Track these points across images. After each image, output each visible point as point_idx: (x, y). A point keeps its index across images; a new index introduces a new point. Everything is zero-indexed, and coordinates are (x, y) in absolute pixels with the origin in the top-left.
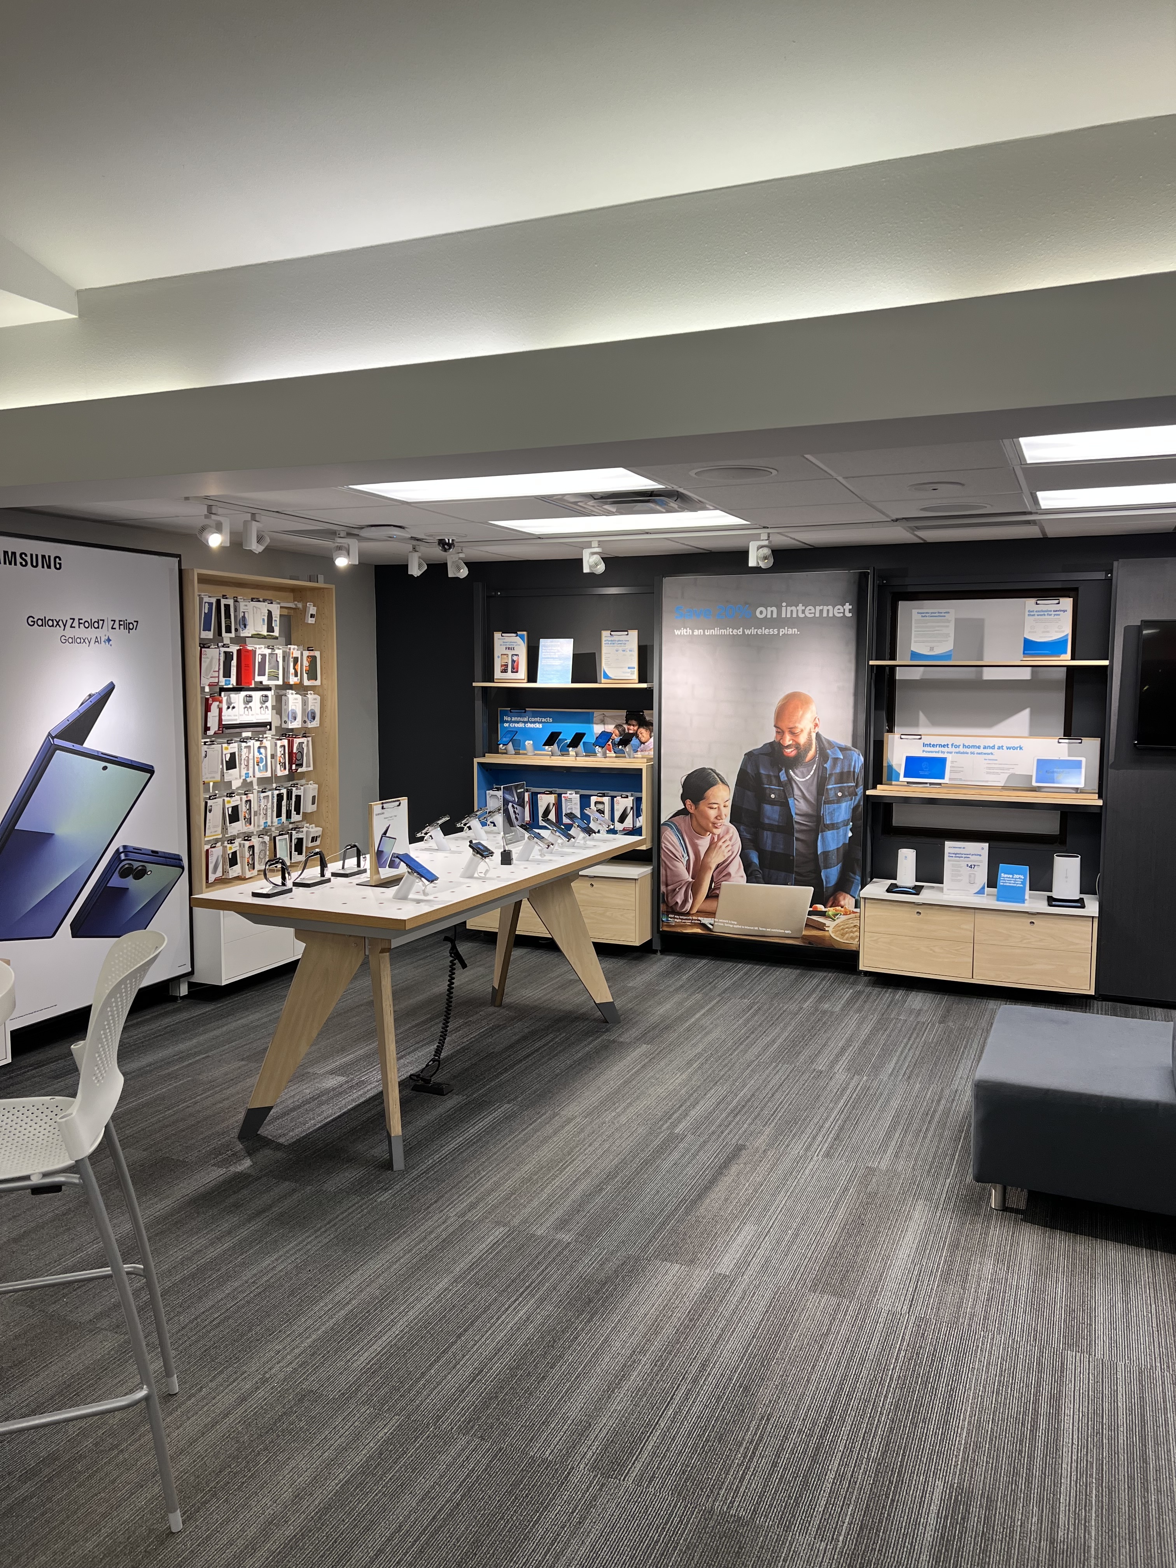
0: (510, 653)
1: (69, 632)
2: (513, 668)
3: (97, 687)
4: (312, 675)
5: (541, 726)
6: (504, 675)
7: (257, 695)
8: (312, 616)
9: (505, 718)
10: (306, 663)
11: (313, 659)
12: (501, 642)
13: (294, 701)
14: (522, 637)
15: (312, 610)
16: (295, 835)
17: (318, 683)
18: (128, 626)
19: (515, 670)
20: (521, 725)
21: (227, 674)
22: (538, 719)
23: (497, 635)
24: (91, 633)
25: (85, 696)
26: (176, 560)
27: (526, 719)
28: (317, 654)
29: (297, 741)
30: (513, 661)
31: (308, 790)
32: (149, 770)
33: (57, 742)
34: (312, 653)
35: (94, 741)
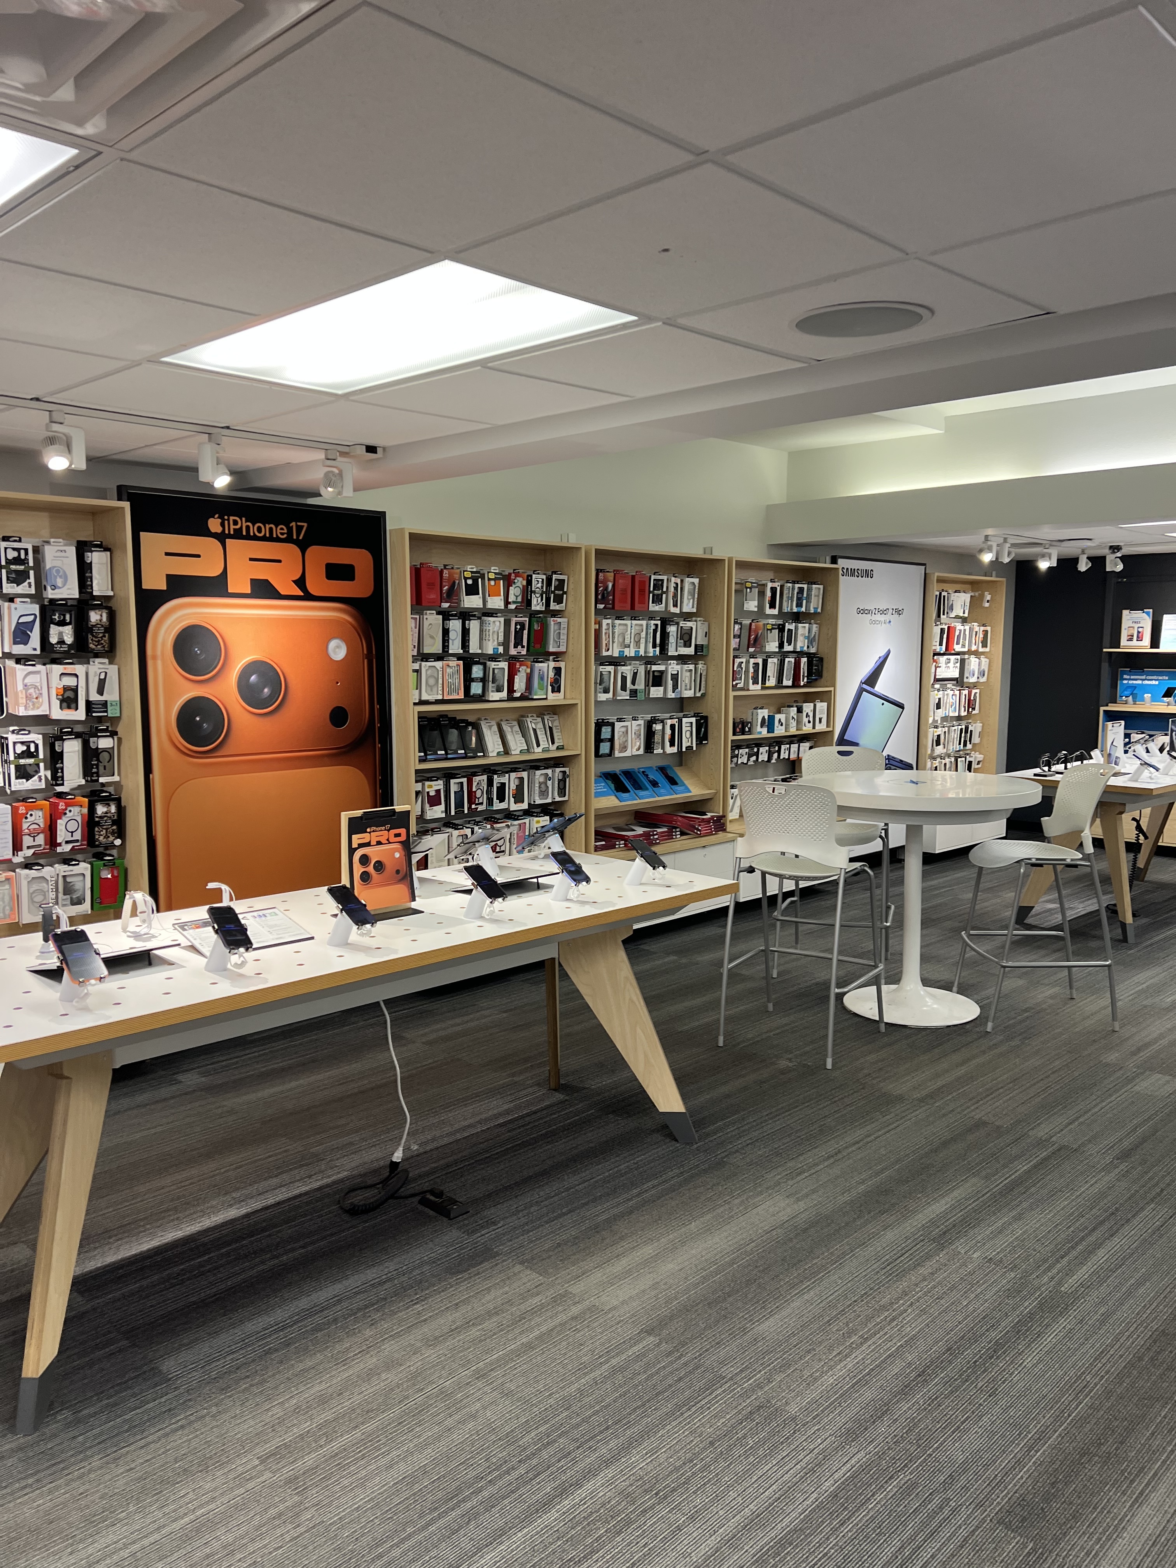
0: (1136, 626)
1: (874, 617)
2: (1138, 637)
3: (883, 653)
4: (984, 645)
5: (1157, 683)
6: (1130, 643)
7: (952, 658)
8: (988, 601)
9: (1125, 676)
10: (981, 636)
11: (986, 632)
12: (1128, 617)
13: (973, 663)
14: (1148, 613)
15: (989, 597)
16: (968, 759)
17: (987, 650)
18: (899, 612)
19: (1140, 639)
20: (1140, 682)
21: (941, 644)
22: (1155, 677)
23: (1125, 613)
24: (882, 618)
25: (877, 658)
26: (923, 567)
27: (1144, 677)
28: (989, 629)
29: (974, 691)
30: (1139, 632)
31: (976, 727)
32: (901, 706)
33: (865, 686)
34: (985, 628)
35: (879, 688)
